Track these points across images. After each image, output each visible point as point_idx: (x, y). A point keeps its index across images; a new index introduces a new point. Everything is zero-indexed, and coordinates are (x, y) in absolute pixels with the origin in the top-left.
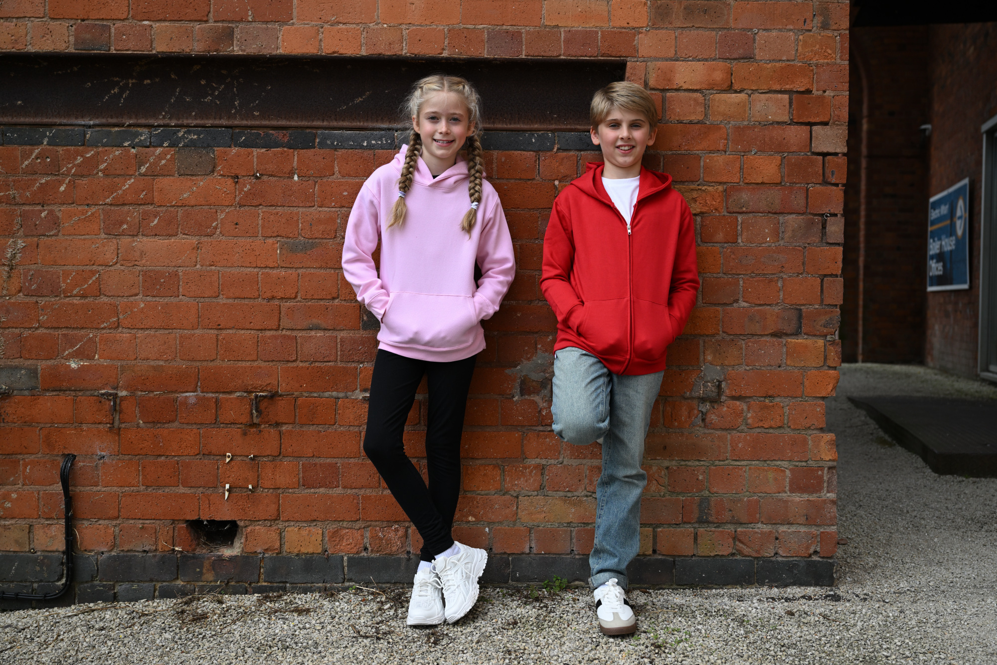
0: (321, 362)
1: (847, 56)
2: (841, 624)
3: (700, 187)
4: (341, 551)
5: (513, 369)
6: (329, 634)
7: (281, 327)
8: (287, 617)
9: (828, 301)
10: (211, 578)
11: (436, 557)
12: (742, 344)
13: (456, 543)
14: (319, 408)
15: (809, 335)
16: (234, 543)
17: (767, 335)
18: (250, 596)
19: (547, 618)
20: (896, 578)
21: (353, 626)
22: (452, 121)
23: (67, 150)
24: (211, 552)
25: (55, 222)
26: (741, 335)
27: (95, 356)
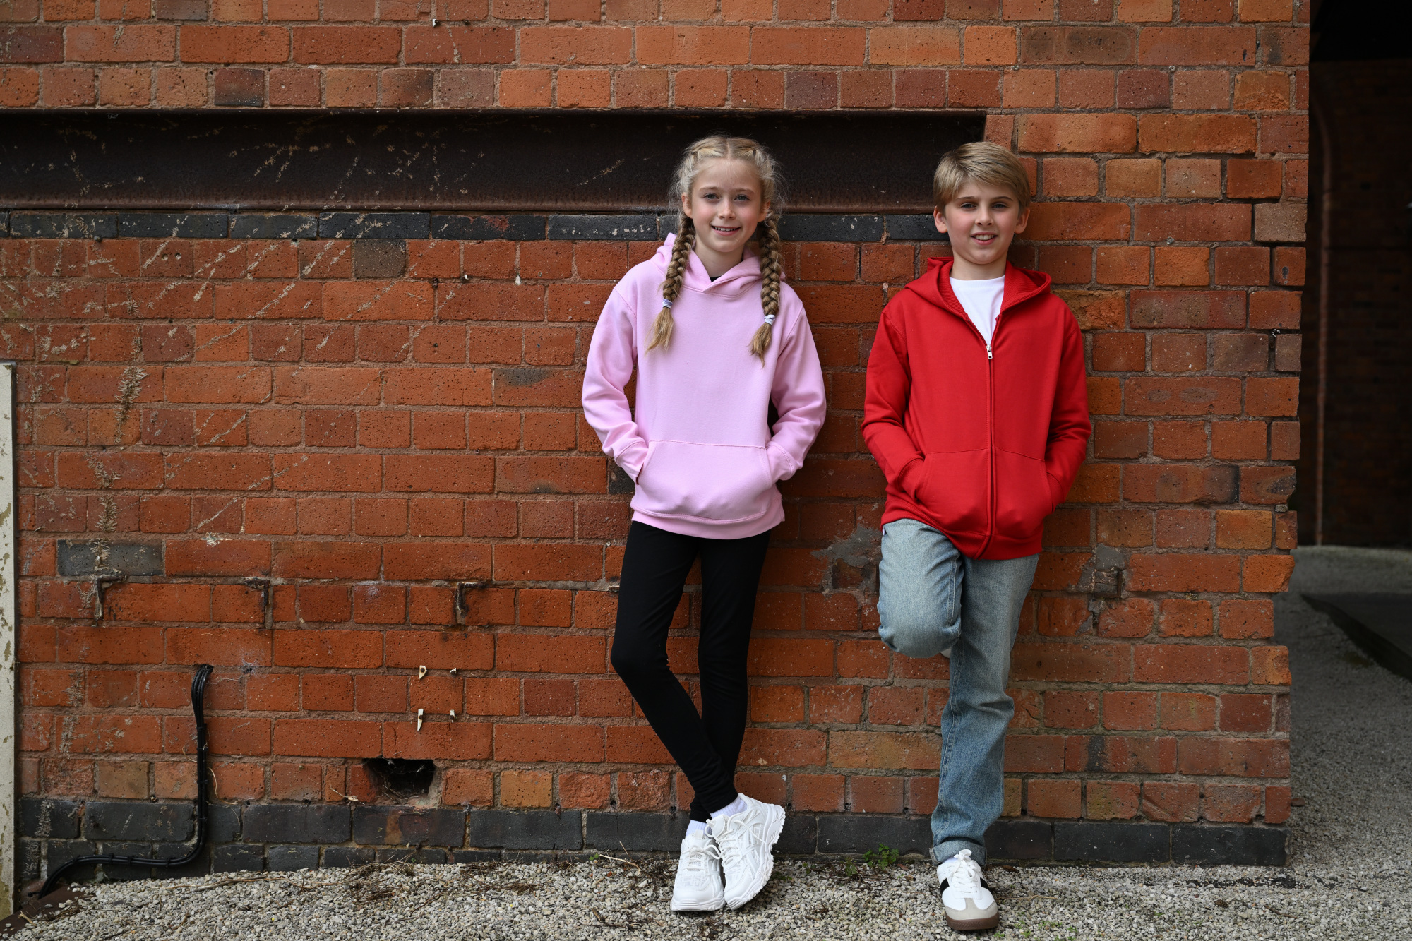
0: (552, 538)
1: (1306, 103)
2: (1297, 921)
3: (1091, 292)
4: (578, 804)
5: (822, 550)
6: (561, 922)
7: (497, 490)
8: (503, 896)
9: (1277, 455)
10: (398, 841)
11: (712, 815)
12: (1151, 516)
13: (741, 795)
14: (548, 603)
15: (1249, 504)
16: (430, 792)
17: (1188, 503)
18: (450, 866)
19: (870, 905)
20: (1377, 856)
21: (595, 911)
22: (738, 200)
23: (205, 244)
24: (398, 804)
25: (187, 343)
26: (1150, 503)
27: (239, 529)
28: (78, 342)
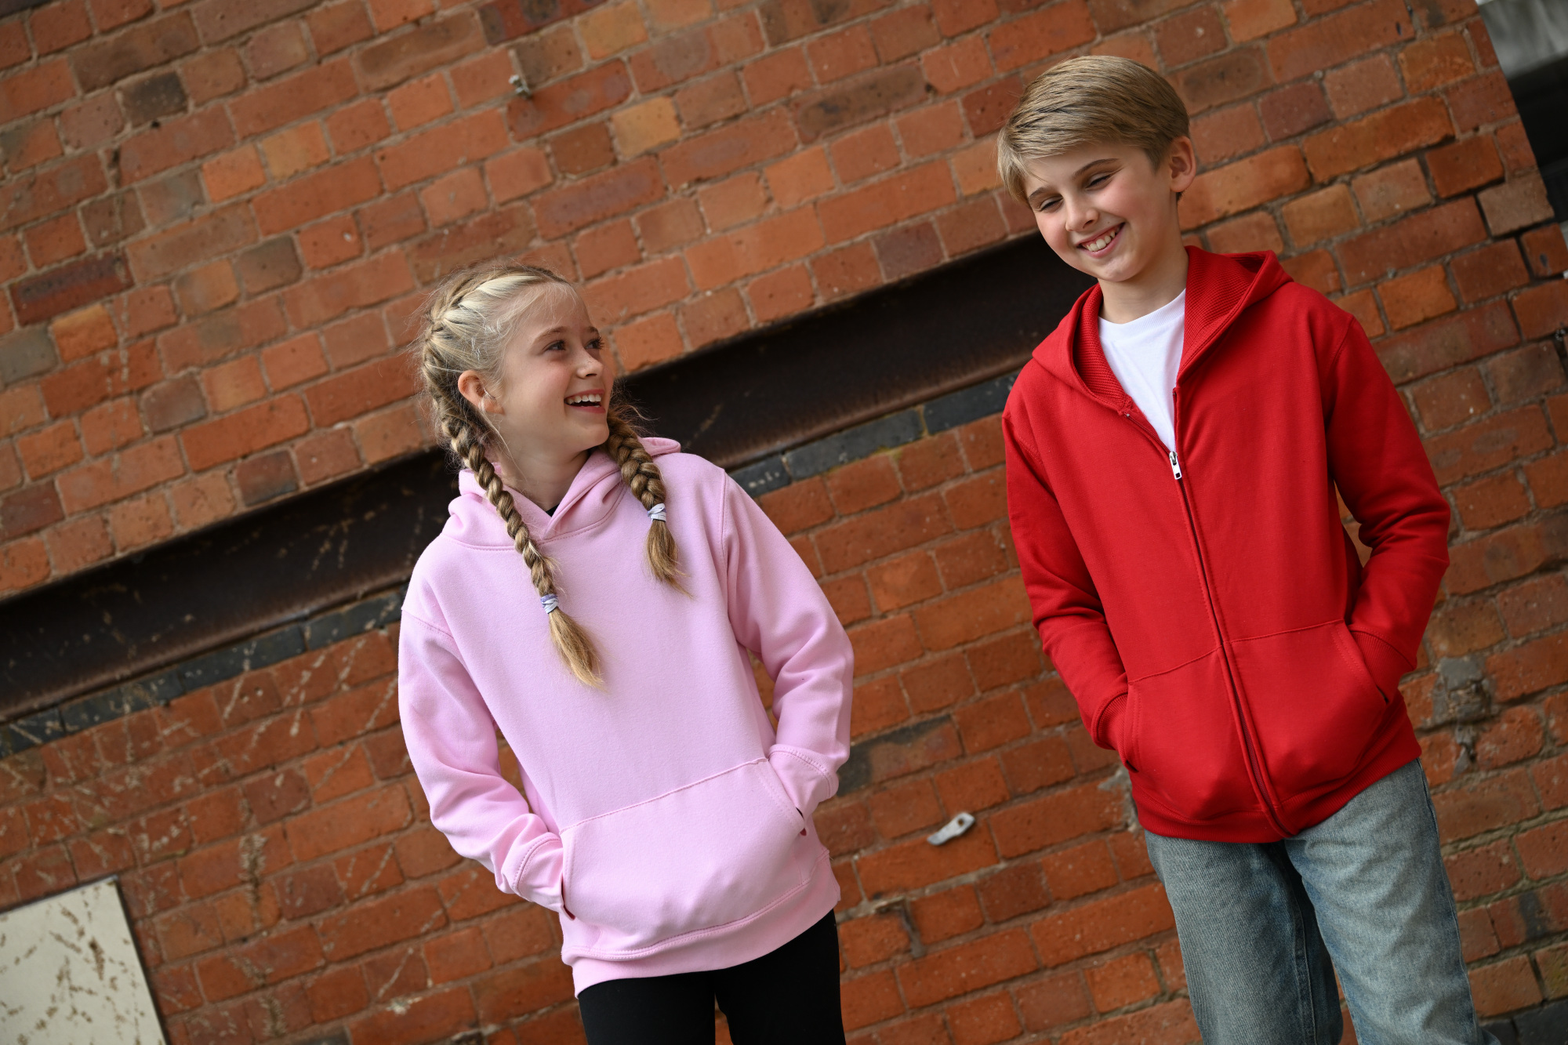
5: (1108, 779)
12: (1492, 604)
17: (1532, 574)
23: (283, 667)
25: (299, 788)
26: (1484, 589)
27: (426, 983)
28: (178, 827)
